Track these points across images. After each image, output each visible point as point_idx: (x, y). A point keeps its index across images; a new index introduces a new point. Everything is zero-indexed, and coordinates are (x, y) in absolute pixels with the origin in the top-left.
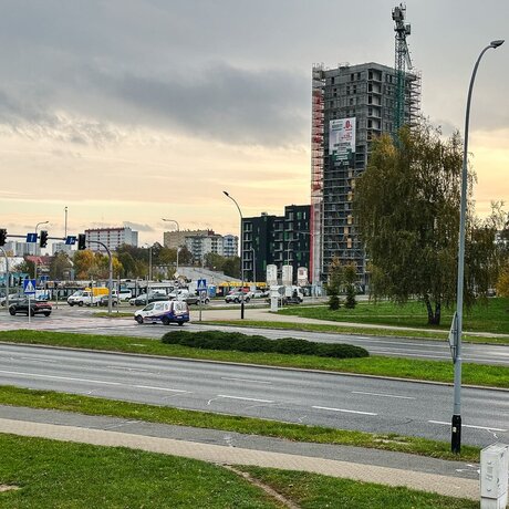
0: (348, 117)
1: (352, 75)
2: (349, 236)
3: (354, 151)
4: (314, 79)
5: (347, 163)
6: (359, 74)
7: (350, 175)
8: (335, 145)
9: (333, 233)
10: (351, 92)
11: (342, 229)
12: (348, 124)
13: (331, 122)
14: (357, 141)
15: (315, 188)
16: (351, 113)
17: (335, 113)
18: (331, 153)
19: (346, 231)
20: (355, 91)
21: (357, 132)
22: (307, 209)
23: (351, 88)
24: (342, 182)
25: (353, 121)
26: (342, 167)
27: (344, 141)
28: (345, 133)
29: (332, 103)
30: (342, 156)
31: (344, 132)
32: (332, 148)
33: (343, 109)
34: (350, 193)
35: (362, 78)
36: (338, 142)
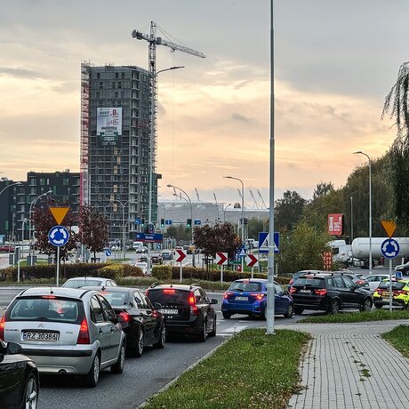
0: (114, 106)
1: (117, 74)
2: (115, 202)
3: (120, 134)
4: (83, 72)
5: (114, 143)
6: (123, 74)
7: (116, 153)
8: (103, 128)
9: (100, 199)
10: (117, 87)
11: (109, 197)
12: (115, 112)
13: (99, 109)
14: (123, 126)
15: (84, 161)
16: (116, 103)
17: (101, 102)
18: (98, 134)
19: (112, 199)
20: (120, 87)
21: (123, 119)
22: (78, 176)
23: (117, 84)
24: (110, 158)
25: (119, 110)
26: (109, 146)
27: (111, 125)
29: (98, 93)
30: (109, 137)
31: (111, 119)
32: (99, 130)
33: (109, 100)
34: (116, 167)
35: (126, 77)
36: (105, 126)
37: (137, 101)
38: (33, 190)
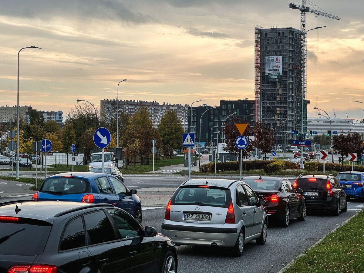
0: (277, 55)
1: (279, 33)
2: (278, 120)
3: (281, 74)
4: (256, 33)
5: (277, 80)
6: (283, 33)
7: (278, 87)
8: (269, 70)
9: (268, 117)
10: (279, 42)
11: (274, 116)
12: (277, 59)
13: (267, 57)
14: (283, 69)
15: (257, 93)
16: (279, 53)
17: (268, 53)
18: (267, 74)
19: (276, 118)
20: (281, 42)
21: (283, 64)
22: (253, 102)
23: (279, 40)
24: (274, 90)
25: (280, 58)
26: (274, 82)
27: (275, 68)
28: (276, 64)
29: (266, 47)
30: (274, 76)
32: (267, 71)
33: (273, 51)
34: (278, 96)
35: (285, 35)
36: (271, 69)
37: (292, 52)
38: (223, 112)
